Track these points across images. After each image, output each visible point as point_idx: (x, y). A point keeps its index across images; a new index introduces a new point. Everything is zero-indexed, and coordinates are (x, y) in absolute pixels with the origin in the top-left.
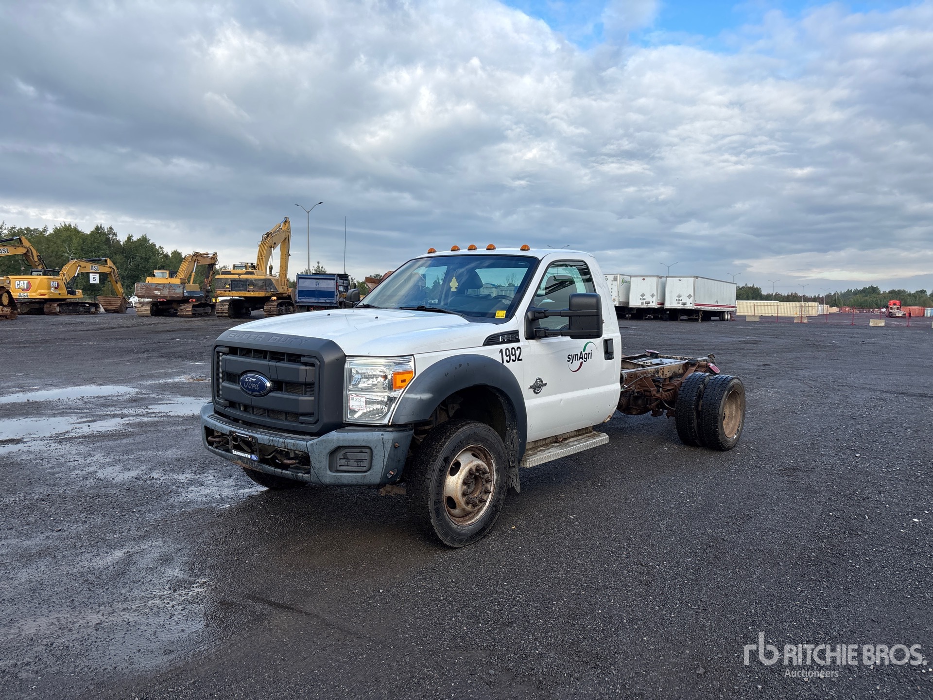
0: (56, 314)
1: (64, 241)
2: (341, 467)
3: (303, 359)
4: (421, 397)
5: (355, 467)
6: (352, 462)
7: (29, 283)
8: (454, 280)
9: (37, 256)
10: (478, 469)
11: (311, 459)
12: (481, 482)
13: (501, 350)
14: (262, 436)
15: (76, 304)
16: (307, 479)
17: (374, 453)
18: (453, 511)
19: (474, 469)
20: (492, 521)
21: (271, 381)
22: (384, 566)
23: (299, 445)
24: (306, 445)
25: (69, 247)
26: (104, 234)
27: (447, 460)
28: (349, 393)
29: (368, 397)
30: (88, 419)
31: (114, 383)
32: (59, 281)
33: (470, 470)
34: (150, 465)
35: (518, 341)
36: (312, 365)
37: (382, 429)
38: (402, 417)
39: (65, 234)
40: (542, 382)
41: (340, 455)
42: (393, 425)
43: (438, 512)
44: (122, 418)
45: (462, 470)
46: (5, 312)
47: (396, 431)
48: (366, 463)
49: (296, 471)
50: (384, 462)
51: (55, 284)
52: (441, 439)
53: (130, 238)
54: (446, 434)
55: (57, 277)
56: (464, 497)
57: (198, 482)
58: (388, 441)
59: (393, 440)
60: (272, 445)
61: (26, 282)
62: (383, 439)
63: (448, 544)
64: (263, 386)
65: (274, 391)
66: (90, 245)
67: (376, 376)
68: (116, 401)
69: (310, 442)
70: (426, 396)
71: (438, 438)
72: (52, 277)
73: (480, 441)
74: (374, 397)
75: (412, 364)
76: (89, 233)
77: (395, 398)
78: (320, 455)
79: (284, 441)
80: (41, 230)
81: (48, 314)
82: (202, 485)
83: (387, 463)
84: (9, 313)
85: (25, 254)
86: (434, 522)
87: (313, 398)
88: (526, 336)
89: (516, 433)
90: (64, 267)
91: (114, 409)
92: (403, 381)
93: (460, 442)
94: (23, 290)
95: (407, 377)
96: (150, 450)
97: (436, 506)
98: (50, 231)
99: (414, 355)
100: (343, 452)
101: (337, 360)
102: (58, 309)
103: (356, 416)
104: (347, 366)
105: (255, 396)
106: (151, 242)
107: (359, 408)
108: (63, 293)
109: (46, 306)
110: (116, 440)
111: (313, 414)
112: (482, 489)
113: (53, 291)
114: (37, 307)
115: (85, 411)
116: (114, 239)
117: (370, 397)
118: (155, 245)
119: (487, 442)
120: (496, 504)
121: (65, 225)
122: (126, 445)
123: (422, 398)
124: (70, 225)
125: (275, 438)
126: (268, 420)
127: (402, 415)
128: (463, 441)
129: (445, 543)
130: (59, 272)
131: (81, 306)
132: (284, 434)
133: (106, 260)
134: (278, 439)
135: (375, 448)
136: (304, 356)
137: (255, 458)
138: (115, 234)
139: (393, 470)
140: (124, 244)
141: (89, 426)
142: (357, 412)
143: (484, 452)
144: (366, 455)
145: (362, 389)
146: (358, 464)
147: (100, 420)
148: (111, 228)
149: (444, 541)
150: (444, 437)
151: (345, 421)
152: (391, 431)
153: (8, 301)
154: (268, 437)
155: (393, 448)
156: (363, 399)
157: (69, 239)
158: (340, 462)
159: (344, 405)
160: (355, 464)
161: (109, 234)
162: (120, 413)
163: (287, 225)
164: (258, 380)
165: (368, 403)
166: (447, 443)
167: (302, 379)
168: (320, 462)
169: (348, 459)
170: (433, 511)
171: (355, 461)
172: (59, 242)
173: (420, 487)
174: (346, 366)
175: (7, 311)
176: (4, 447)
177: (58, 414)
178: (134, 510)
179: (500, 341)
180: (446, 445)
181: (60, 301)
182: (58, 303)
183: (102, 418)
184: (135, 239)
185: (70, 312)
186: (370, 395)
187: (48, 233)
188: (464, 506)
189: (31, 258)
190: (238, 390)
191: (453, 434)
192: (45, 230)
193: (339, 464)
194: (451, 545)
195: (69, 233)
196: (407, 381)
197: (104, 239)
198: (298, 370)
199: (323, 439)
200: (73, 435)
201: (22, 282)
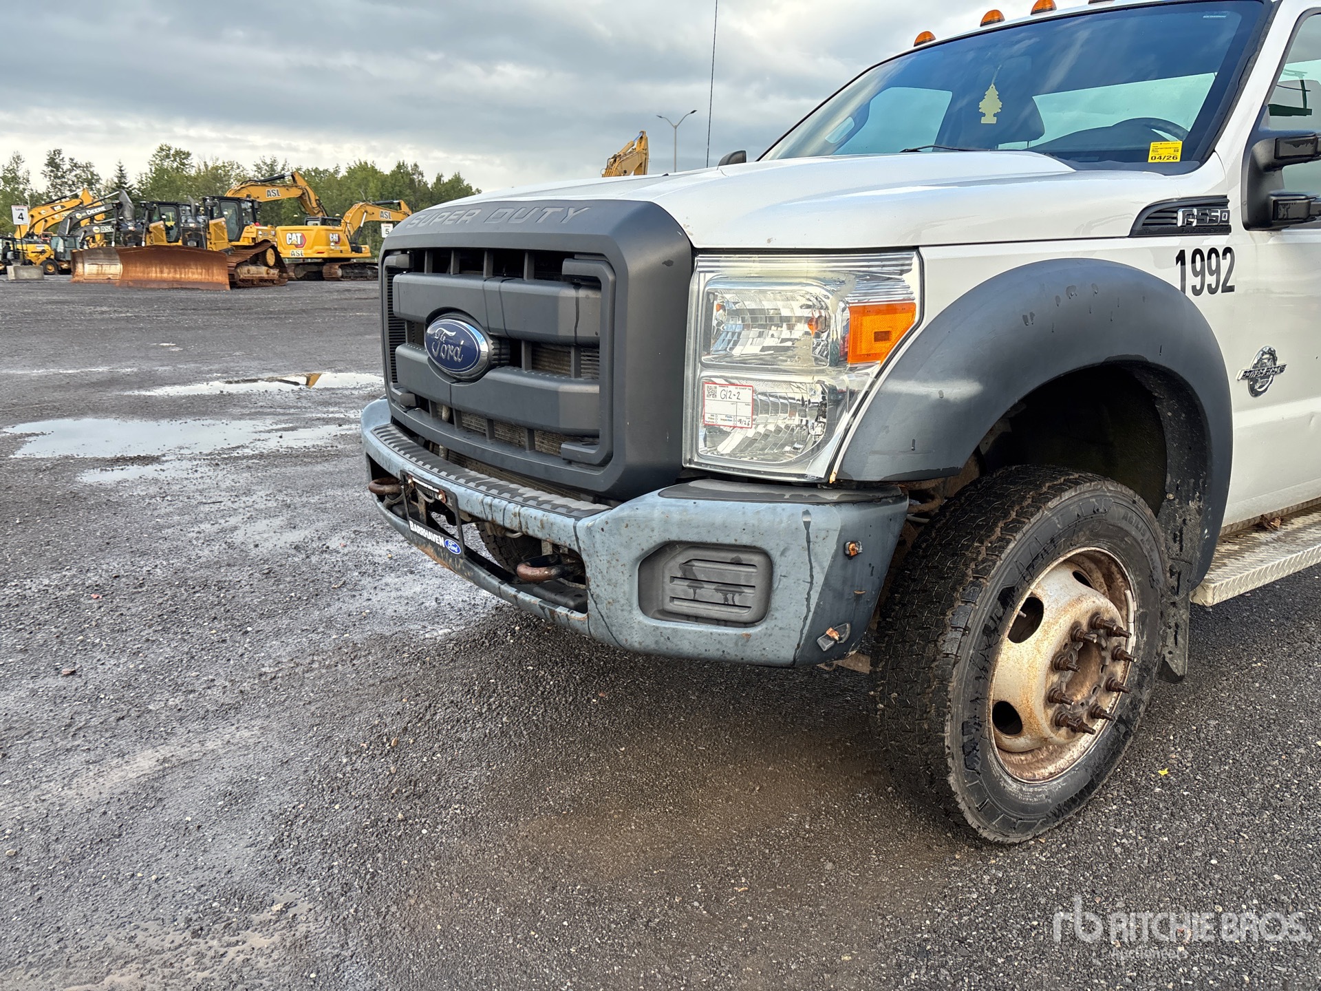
0: (338, 279)
1: (359, 186)
2: (676, 602)
3: (568, 267)
4: (941, 393)
5: (717, 608)
6: (708, 592)
7: (303, 237)
8: (992, 93)
9: (316, 200)
10: (1096, 622)
11: (588, 570)
12: (1098, 660)
13: (1182, 253)
14: (469, 491)
15: (363, 265)
16: (578, 625)
17: (779, 571)
18: (1008, 740)
19: (1084, 623)
20: (1113, 763)
21: (492, 337)
22: (800, 897)
23: (555, 528)
24: (575, 528)
25: (366, 193)
26: (408, 174)
27: (1007, 597)
28: (705, 373)
29: (761, 387)
30: (284, 426)
31: (360, 369)
32: (340, 233)
33: (1075, 626)
34: (335, 518)
35: (1225, 229)
36: (593, 283)
37: (806, 493)
38: (872, 459)
39: (360, 175)
40: (1274, 359)
41: (673, 565)
42: (840, 485)
43: (972, 751)
44: (340, 426)
45: (1050, 625)
46: (271, 275)
47: (853, 503)
48: (751, 597)
49: (553, 596)
50: (808, 599)
51: (335, 238)
52: (991, 530)
53: (439, 178)
54: (1006, 514)
55: (337, 228)
56: (1050, 707)
57: (406, 565)
58: (823, 534)
59: (843, 530)
60: (490, 518)
61: (299, 235)
62: (807, 524)
63: (991, 838)
64: (470, 353)
65: (502, 365)
66: (391, 190)
67: (789, 322)
68: (346, 396)
69: (586, 522)
70: (960, 390)
71: (980, 527)
72: (330, 227)
73: (1105, 536)
74: (781, 391)
75: (911, 279)
76: (388, 174)
77: (853, 394)
78: (614, 562)
79: (517, 510)
80: (332, 171)
81: (329, 279)
82: (412, 572)
83: (818, 605)
84: (276, 277)
85: (300, 197)
86: (957, 780)
87: (595, 389)
88: (1246, 219)
89: (1199, 511)
90: (347, 214)
91: (336, 409)
92: (882, 336)
93: (1052, 541)
94: (297, 246)
95: (896, 324)
96: (352, 487)
97: (966, 739)
98: (343, 172)
99: (921, 249)
100: (681, 559)
101: (668, 263)
102: (340, 272)
103: (727, 446)
104: (699, 284)
105: (459, 381)
106: (465, 183)
107: (731, 424)
108: (346, 251)
109: (325, 269)
110: (306, 464)
111: (597, 437)
112: (1101, 679)
113: (333, 248)
114: (314, 270)
115: (292, 411)
116: (420, 181)
117: (768, 388)
118: (471, 188)
119: (1122, 540)
120: (1128, 716)
121: (361, 163)
122: (318, 475)
123: (945, 396)
124: (366, 163)
125: (496, 501)
126: (490, 448)
127: (875, 452)
128: (1060, 536)
129: (985, 834)
130: (340, 221)
131: (369, 268)
132: (522, 490)
133: (399, 204)
134: (504, 503)
135: (783, 553)
136: (571, 255)
137: (455, 549)
138: (421, 174)
139: (837, 626)
140: (432, 188)
141: (281, 437)
142: (729, 434)
143: (1109, 569)
144: (751, 574)
145: (743, 362)
146: (726, 599)
147: (304, 427)
148: (416, 165)
149: (981, 831)
150: (1001, 524)
151: (691, 461)
152: (836, 503)
153: (274, 260)
154: (481, 496)
155: (841, 558)
156: (747, 395)
157: (365, 182)
158: (673, 589)
159: (688, 412)
160: (719, 597)
161: (414, 174)
162: (342, 416)
163: (643, 142)
164: (461, 333)
165: (758, 407)
166: (1012, 545)
167: (565, 330)
168: (613, 584)
169: (695, 582)
170: (956, 750)
171: (717, 590)
172: (353, 186)
173: (917, 674)
174: (694, 287)
175: (274, 274)
176: (122, 469)
177: (248, 415)
178: (249, 629)
179: (1180, 224)
180: (1008, 551)
181: (343, 262)
182: (340, 264)
183: (309, 423)
184: (445, 179)
185: (357, 277)
186: (766, 382)
187: (340, 176)
188: (1047, 731)
189: (308, 203)
190: (418, 363)
191: (1032, 515)
192: (337, 172)
193: (669, 594)
194: (1001, 839)
195: (364, 174)
196: (894, 336)
197: (407, 181)
198: (555, 299)
199: (621, 514)
200: (248, 452)
201: (294, 235)
